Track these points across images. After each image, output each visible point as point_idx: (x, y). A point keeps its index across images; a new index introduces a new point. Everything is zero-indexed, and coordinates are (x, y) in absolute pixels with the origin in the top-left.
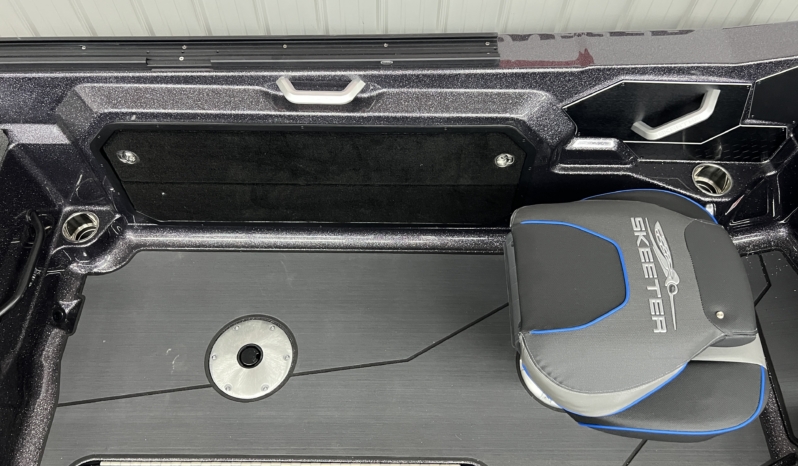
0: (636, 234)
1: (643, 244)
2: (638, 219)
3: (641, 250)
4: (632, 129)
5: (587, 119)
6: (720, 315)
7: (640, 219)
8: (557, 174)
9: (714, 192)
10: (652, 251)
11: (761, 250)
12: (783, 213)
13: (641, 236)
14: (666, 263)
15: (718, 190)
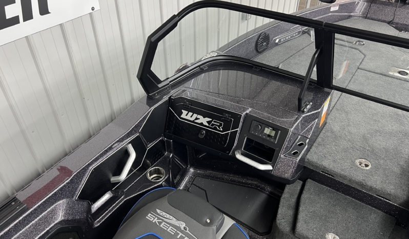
0: (154, 222)
1: (160, 223)
2: (149, 215)
3: (161, 226)
4: (112, 182)
5: (90, 194)
6: (208, 221)
7: (150, 214)
8: (97, 227)
9: (161, 178)
10: (165, 222)
11: (192, 182)
12: (186, 163)
13: (156, 220)
14: (174, 221)
15: (162, 176)
